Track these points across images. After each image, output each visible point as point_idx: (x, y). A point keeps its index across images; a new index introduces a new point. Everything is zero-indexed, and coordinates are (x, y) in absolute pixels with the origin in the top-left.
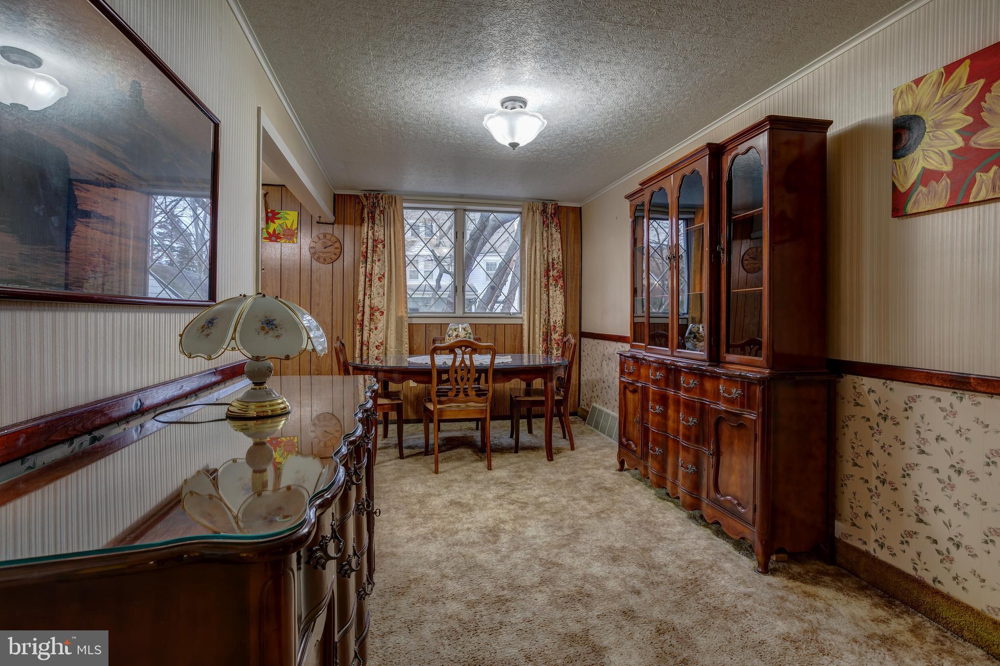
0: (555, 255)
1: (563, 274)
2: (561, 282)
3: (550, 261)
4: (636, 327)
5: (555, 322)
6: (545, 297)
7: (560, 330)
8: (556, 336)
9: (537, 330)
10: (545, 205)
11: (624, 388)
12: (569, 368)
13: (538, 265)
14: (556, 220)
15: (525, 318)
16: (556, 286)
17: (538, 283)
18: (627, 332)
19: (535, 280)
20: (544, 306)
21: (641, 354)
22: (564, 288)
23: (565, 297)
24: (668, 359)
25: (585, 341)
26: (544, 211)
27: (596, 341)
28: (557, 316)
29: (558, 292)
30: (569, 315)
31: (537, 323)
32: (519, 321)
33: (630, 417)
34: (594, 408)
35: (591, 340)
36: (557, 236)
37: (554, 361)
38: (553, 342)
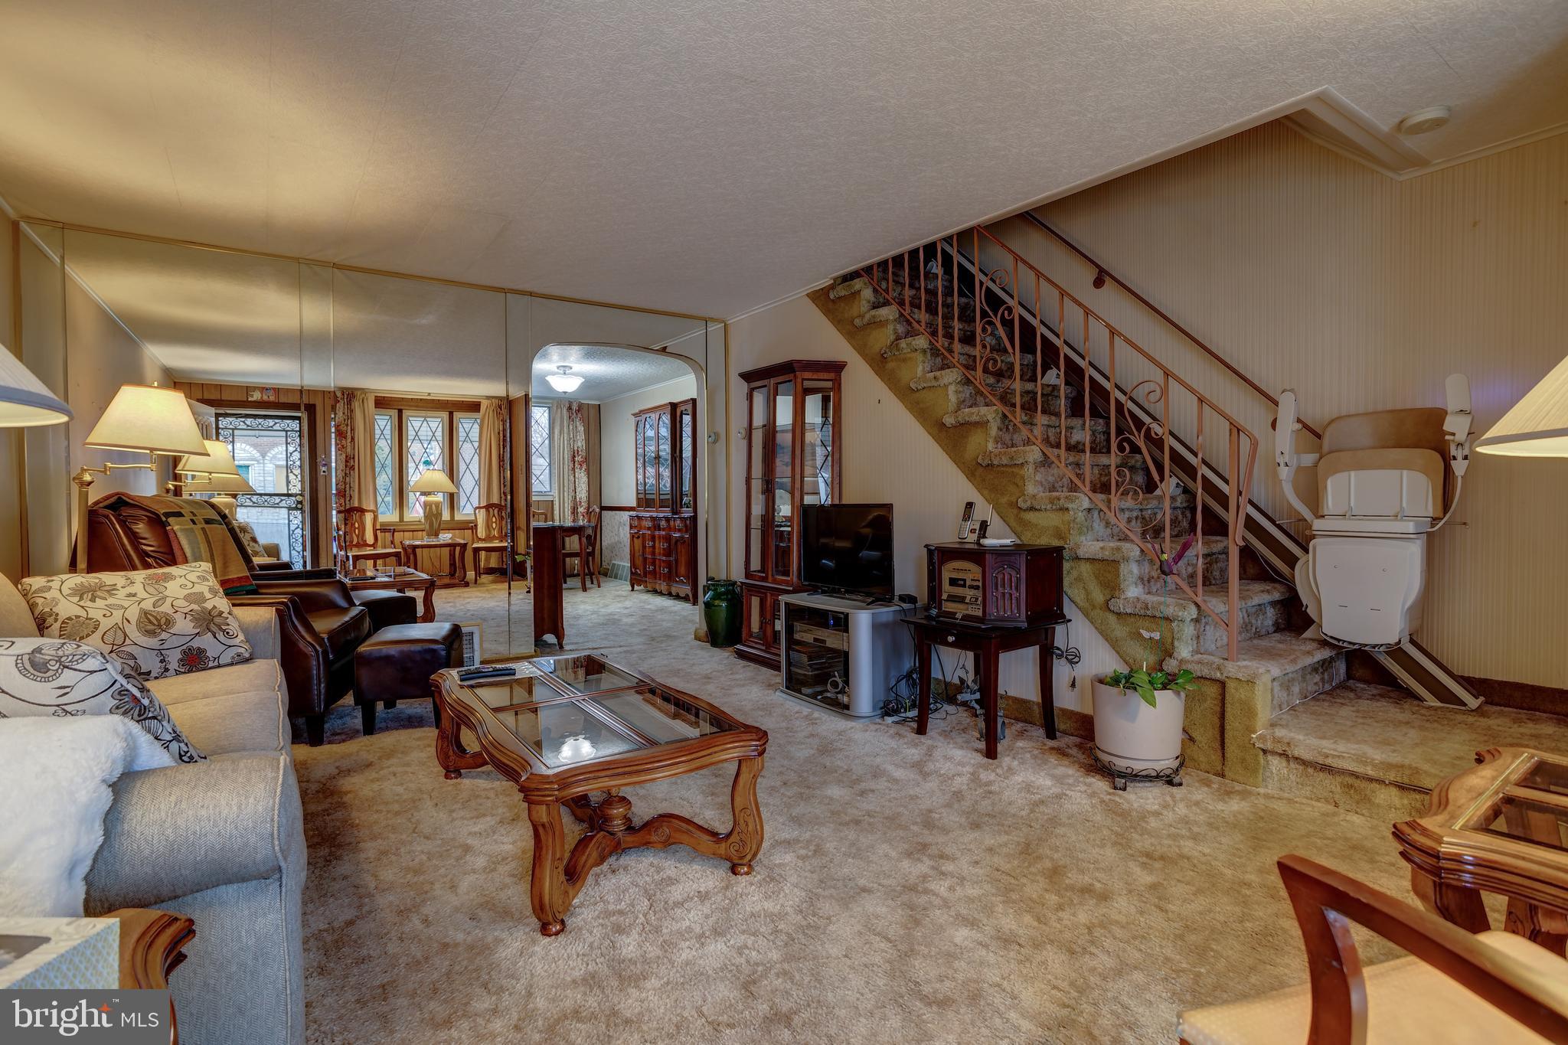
0: (580, 444)
1: (586, 460)
2: (584, 466)
3: (576, 448)
4: (638, 500)
5: (580, 498)
6: (572, 478)
7: (585, 505)
8: (581, 510)
9: (566, 505)
10: (570, 404)
11: (632, 537)
12: (595, 529)
13: (566, 452)
14: (579, 415)
15: (557, 494)
16: (581, 469)
17: (566, 467)
18: (634, 504)
19: (563, 464)
20: (572, 488)
21: (641, 514)
22: (588, 471)
23: (588, 478)
24: (654, 515)
25: (604, 513)
26: (570, 408)
27: (614, 512)
28: (582, 494)
29: (582, 474)
30: (592, 493)
31: (566, 499)
32: (550, 498)
33: (637, 555)
34: (614, 564)
35: (610, 512)
36: (581, 428)
37: (581, 523)
38: (580, 514)
